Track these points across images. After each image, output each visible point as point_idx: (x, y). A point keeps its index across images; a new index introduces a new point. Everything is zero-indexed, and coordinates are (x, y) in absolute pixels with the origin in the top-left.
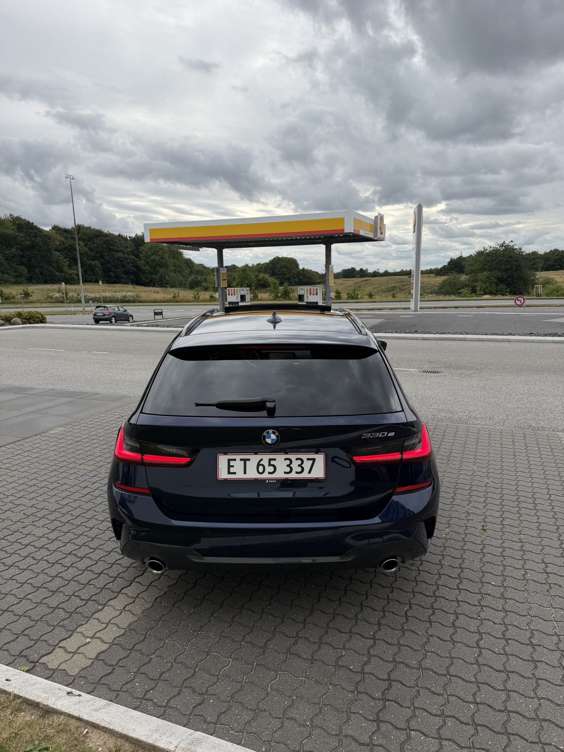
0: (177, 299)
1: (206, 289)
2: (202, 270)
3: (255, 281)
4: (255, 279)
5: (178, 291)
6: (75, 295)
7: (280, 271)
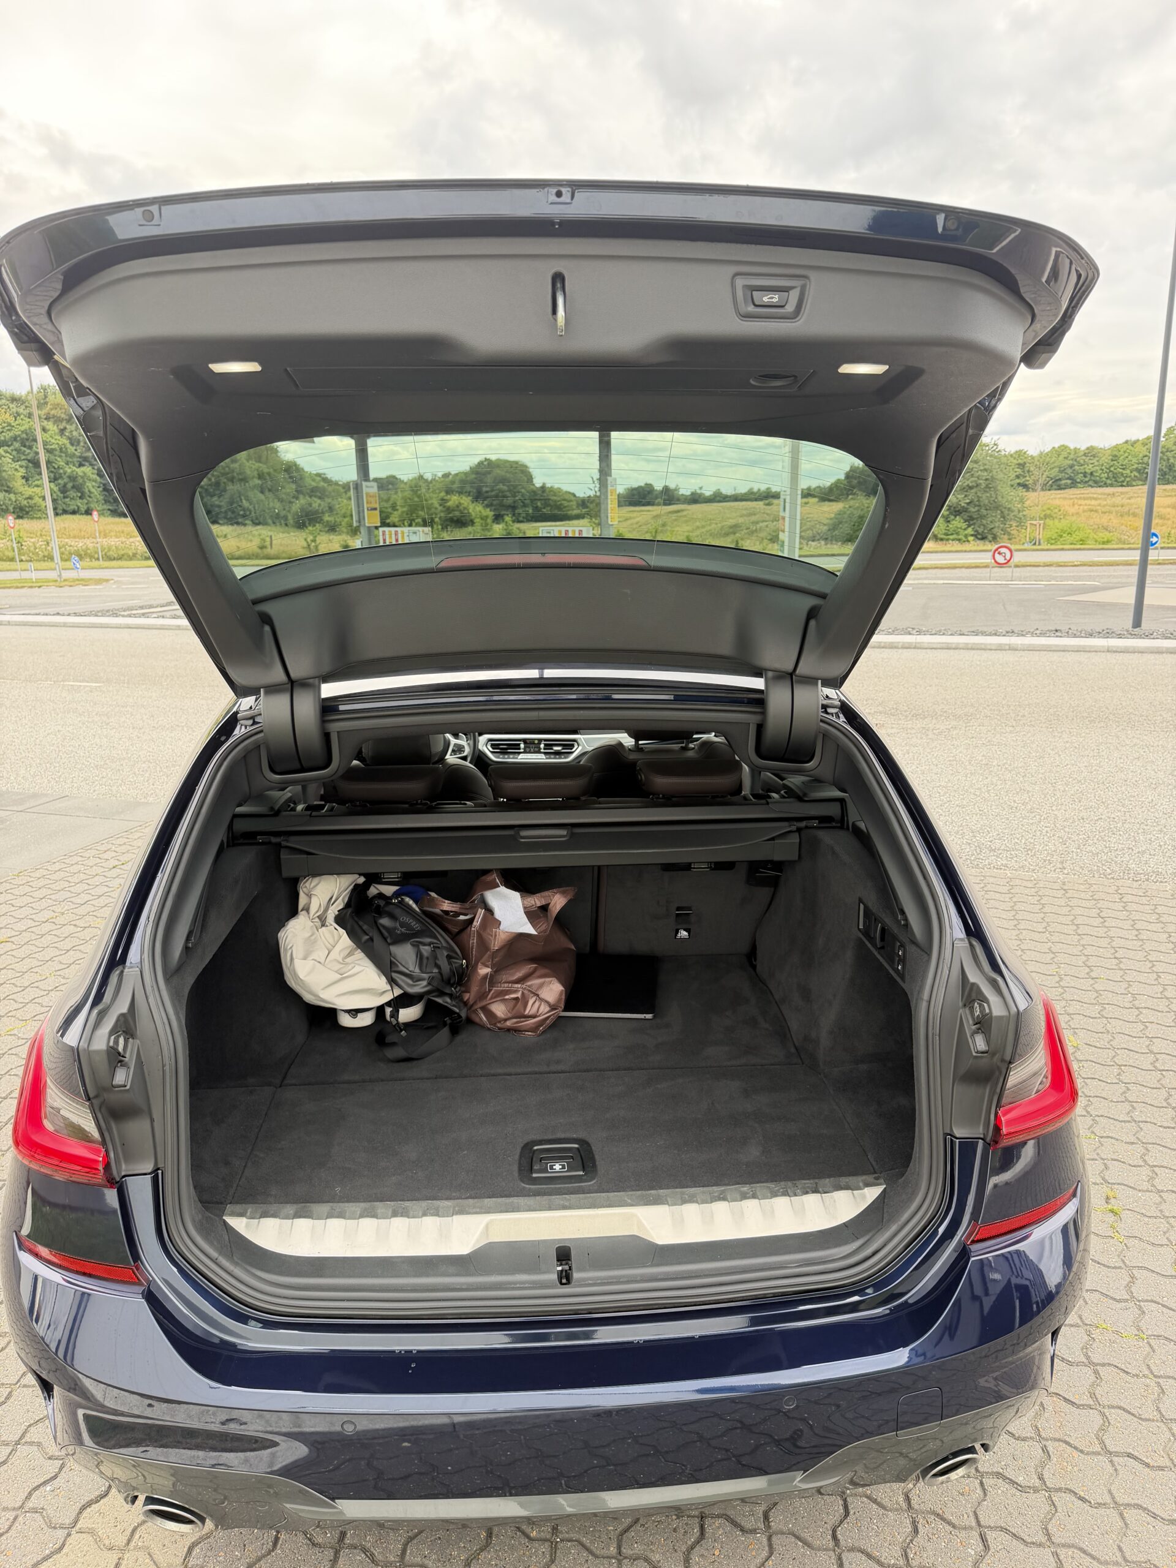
0: (268, 551)
1: (332, 529)
2: (322, 487)
3: (442, 511)
4: (440, 508)
5: (270, 533)
6: (41, 543)
7: (492, 491)
